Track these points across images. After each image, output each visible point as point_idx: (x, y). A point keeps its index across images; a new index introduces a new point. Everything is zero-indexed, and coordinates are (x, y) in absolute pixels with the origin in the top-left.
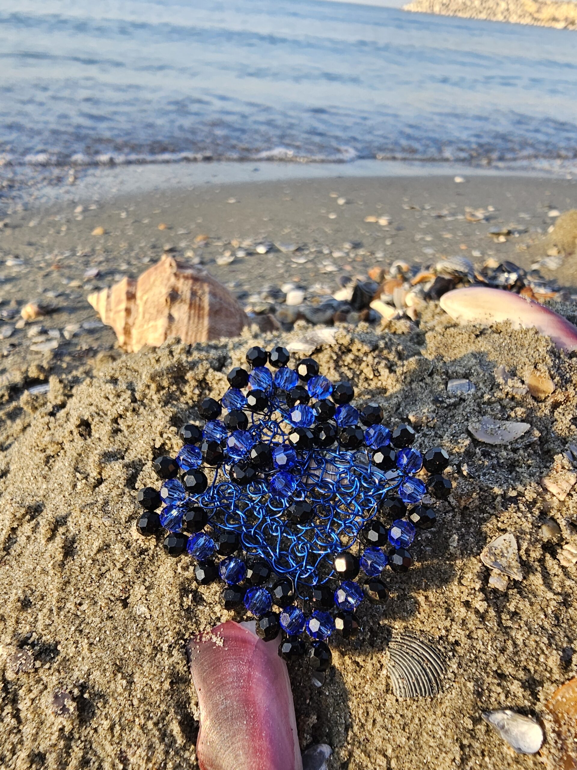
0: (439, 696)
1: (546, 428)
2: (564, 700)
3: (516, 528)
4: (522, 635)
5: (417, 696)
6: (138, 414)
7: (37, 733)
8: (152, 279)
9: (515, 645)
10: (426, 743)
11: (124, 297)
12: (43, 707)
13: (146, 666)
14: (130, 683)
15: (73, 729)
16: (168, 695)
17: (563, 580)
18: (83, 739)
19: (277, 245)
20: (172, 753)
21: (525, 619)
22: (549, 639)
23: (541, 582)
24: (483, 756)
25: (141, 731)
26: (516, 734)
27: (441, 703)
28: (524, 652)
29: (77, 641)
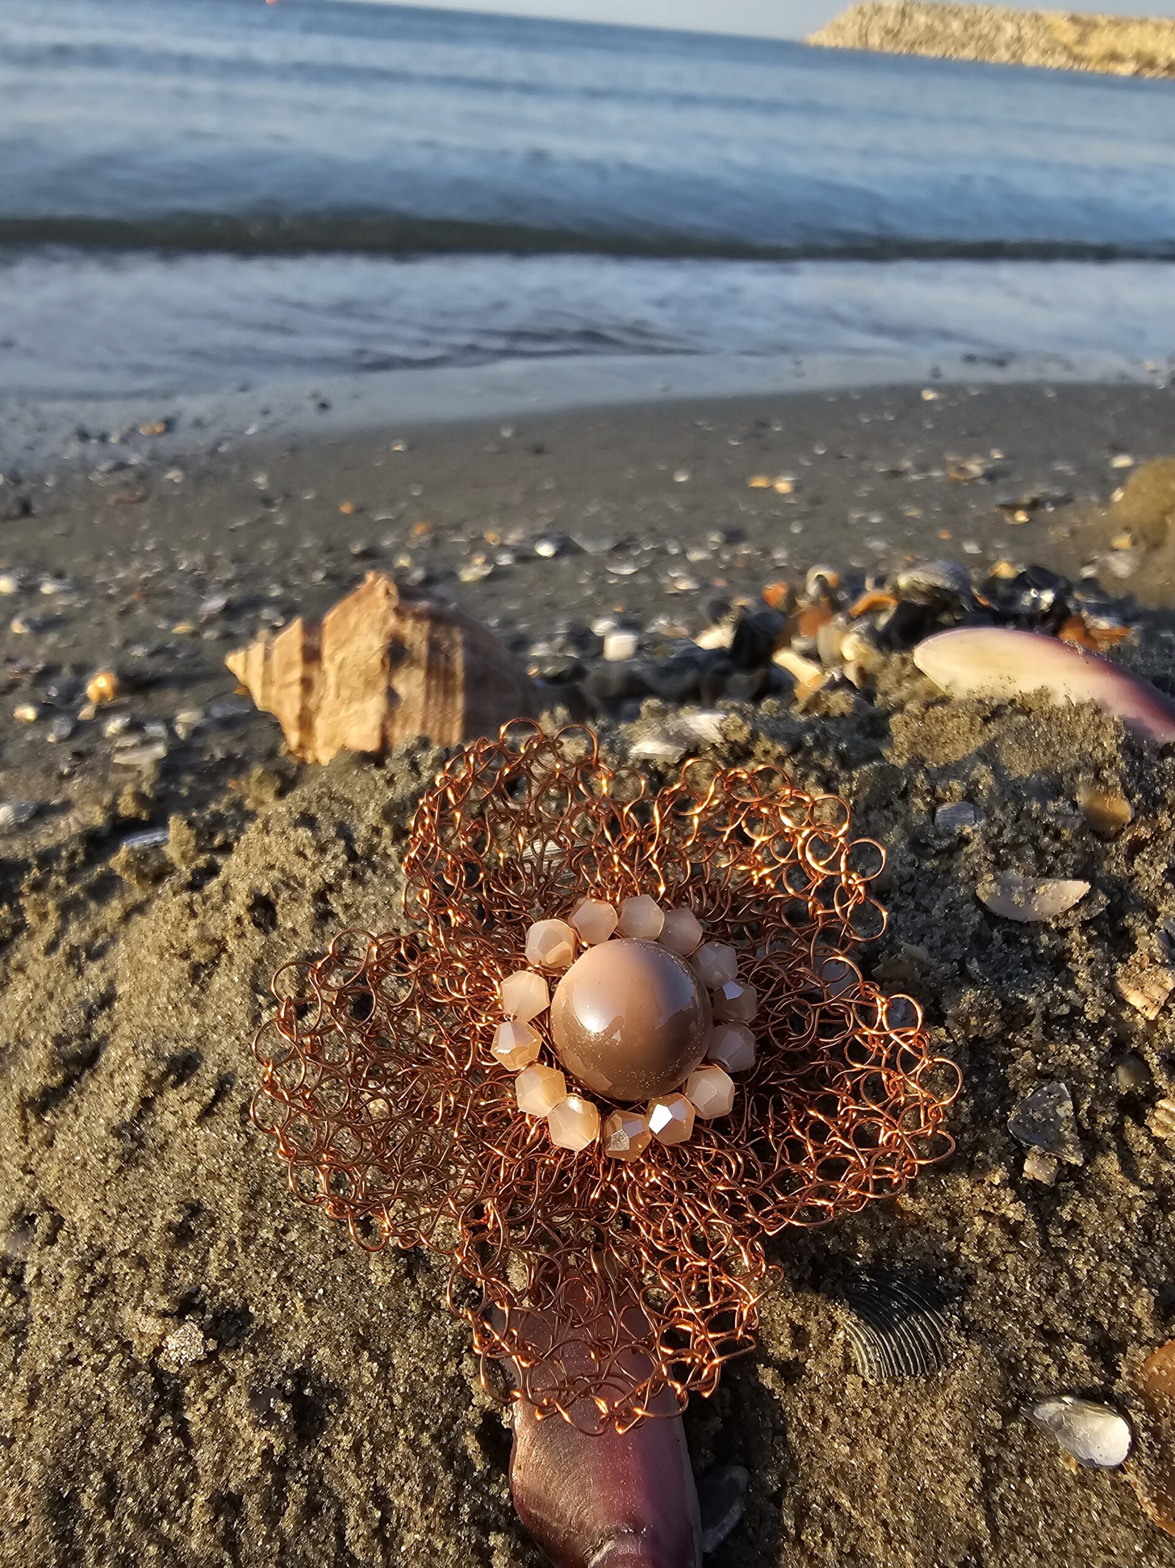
0: (940, 1374)
1: (1120, 889)
2: (1164, 1373)
3: (1069, 1072)
5: (900, 1375)
6: (363, 883)
7: (222, 1461)
8: (352, 620)
9: (1074, 1280)
10: (921, 1456)
11: (297, 656)
12: (230, 1413)
13: (413, 1337)
14: (386, 1366)
15: (287, 1452)
16: (455, 1387)
17: (1158, 1163)
18: (305, 1468)
19: (575, 538)
20: (468, 1487)
21: (1091, 1234)
22: (1133, 1268)
23: (1117, 1167)
24: (1023, 1476)
25: (409, 1451)
26: (1084, 1436)
27: (944, 1386)
28: (1090, 1292)
29: (285, 1296)
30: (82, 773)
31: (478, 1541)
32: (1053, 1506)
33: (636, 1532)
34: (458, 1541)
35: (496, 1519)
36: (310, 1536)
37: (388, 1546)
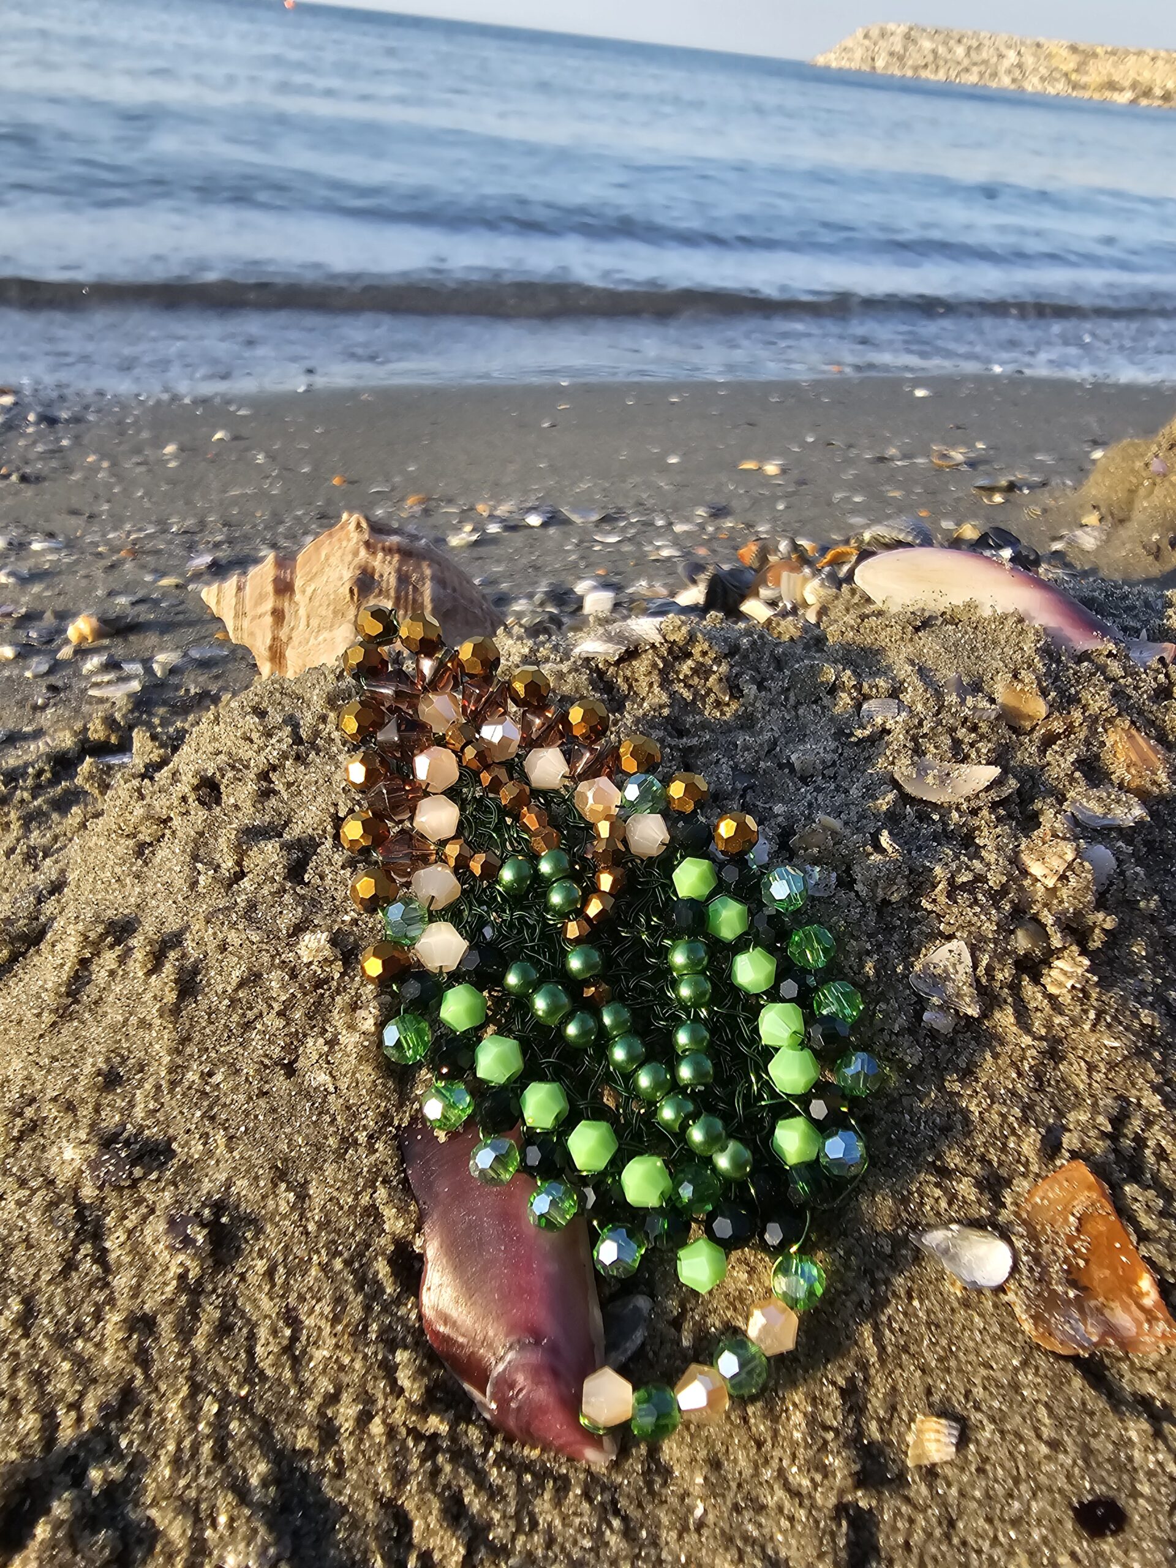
2: (1046, 1202)
3: (970, 933)
4: (977, 1105)
7: (139, 1285)
9: (966, 1121)
12: (149, 1240)
13: (329, 1169)
14: (302, 1196)
15: (202, 1277)
16: (369, 1216)
17: (1050, 1016)
18: (220, 1291)
19: (564, 510)
20: (377, 1308)
21: (984, 1080)
22: (1022, 1110)
23: (1012, 1020)
24: (910, 1298)
25: (321, 1275)
26: (970, 1261)
29: (207, 1134)
30: (55, 705)
31: (385, 1358)
32: (938, 1326)
33: (537, 1342)
34: (365, 1357)
35: (404, 1338)
36: (221, 1353)
37: (297, 1363)
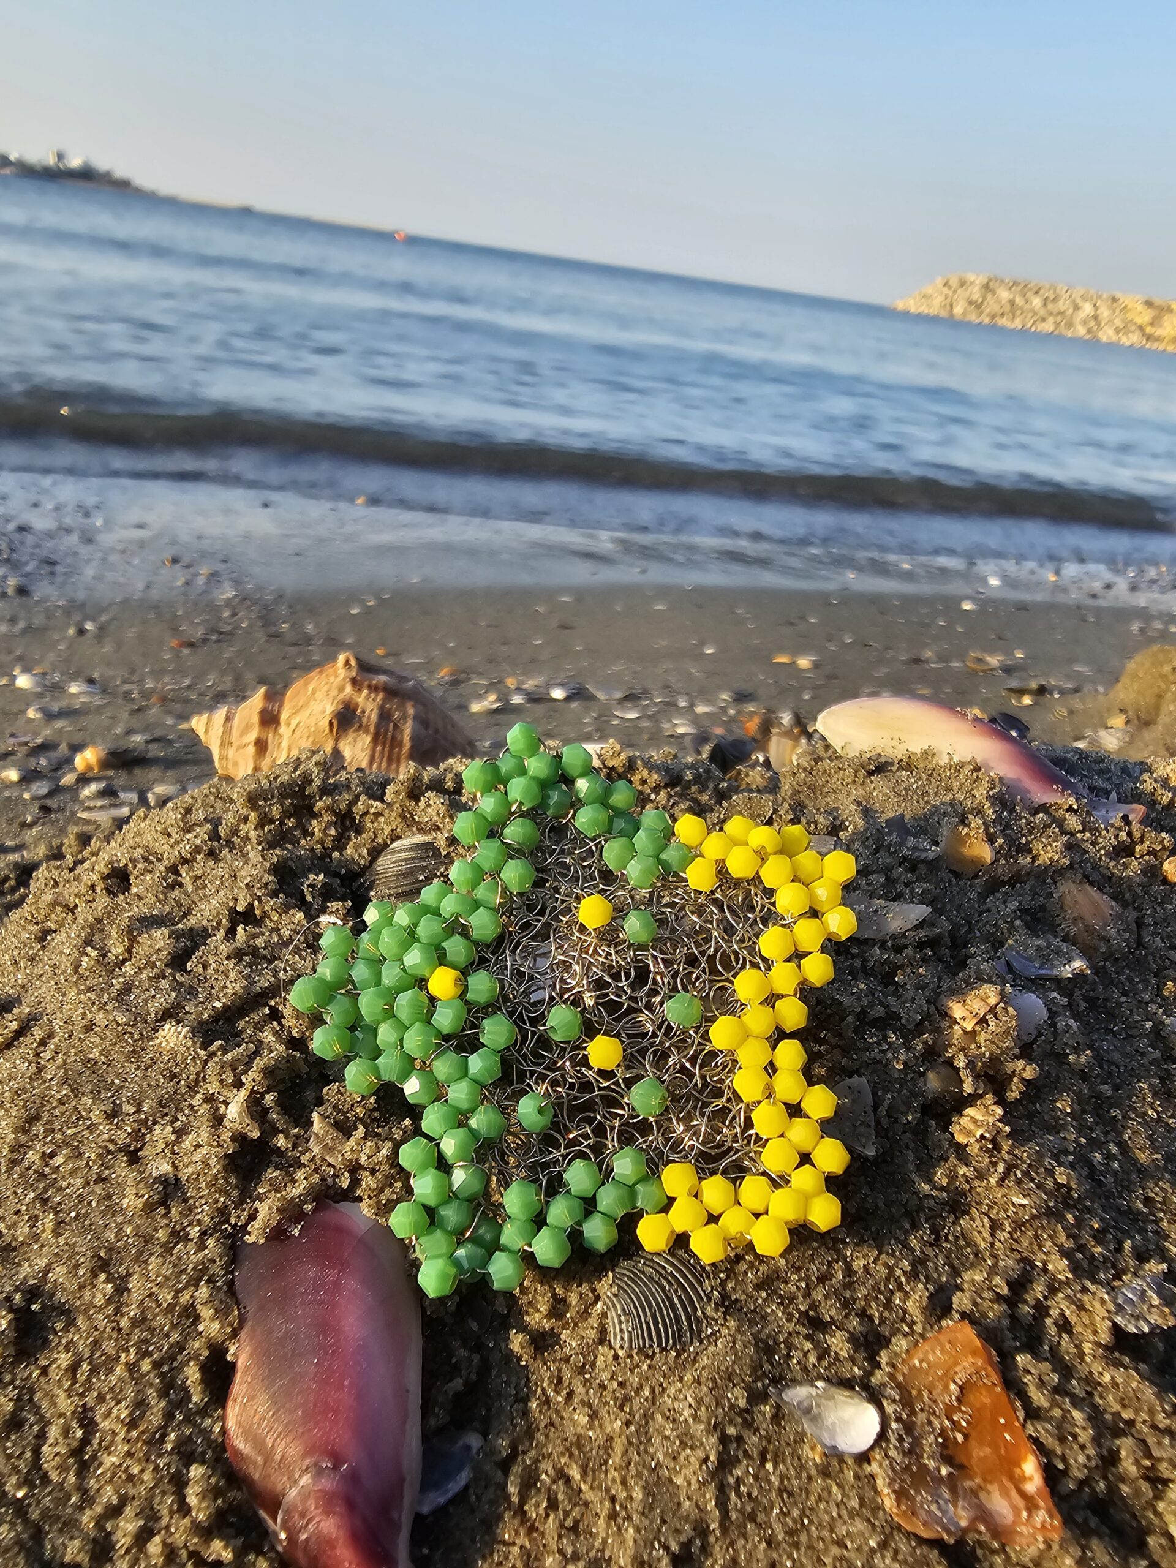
0: (691, 1349)
1: (969, 923)
5: (651, 1346)
6: (217, 860)
8: (311, 688)
9: (849, 1271)
10: (660, 1431)
11: (256, 719)
13: (154, 1263)
14: (121, 1289)
16: (188, 1317)
18: (17, 1383)
19: (590, 688)
20: (179, 1417)
22: (912, 1264)
24: (764, 1460)
25: (127, 1374)
26: (833, 1424)
27: (695, 1361)
28: (864, 1284)
29: (37, 1216)
30: (43, 824)
31: (178, 1471)
32: (790, 1495)
33: (336, 1467)
34: (156, 1469)
35: (204, 1453)
37: (84, 1468)
